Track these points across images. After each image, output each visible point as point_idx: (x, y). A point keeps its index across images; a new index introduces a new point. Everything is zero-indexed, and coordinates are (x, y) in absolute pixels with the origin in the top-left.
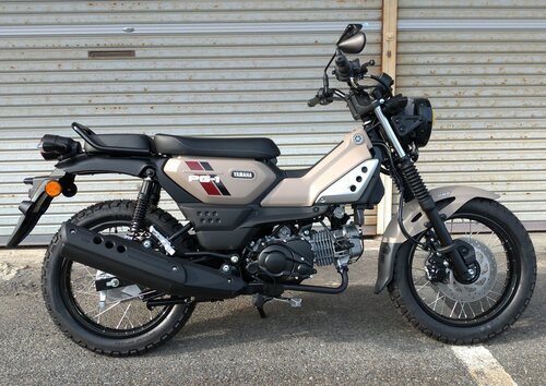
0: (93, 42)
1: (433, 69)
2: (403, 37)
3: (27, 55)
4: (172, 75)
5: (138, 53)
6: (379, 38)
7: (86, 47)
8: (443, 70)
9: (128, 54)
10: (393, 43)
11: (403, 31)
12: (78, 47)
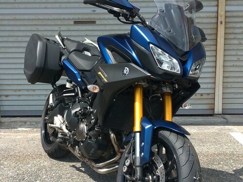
0: (76, 17)
2: (228, 14)
3: (45, 22)
5: (98, 22)
6: (216, 15)
7: (73, 19)
9: (93, 22)
10: (223, 17)
11: (228, 11)
12: (69, 19)
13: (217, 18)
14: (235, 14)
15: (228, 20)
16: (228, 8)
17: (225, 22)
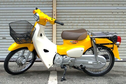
13: (53, 12)
14: (61, 11)
15: (58, 14)
16: (58, 8)
17: (56, 15)
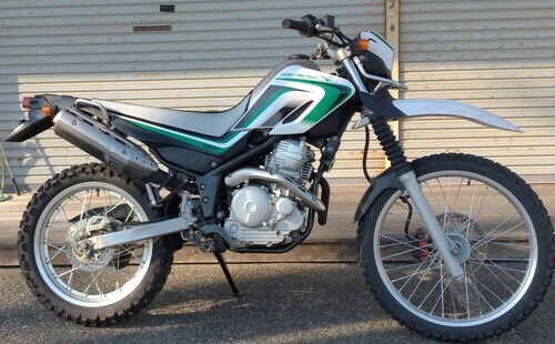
1: (434, 36)
4: (202, 46)
8: (443, 37)
